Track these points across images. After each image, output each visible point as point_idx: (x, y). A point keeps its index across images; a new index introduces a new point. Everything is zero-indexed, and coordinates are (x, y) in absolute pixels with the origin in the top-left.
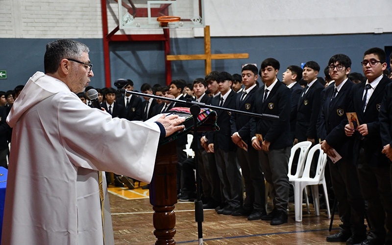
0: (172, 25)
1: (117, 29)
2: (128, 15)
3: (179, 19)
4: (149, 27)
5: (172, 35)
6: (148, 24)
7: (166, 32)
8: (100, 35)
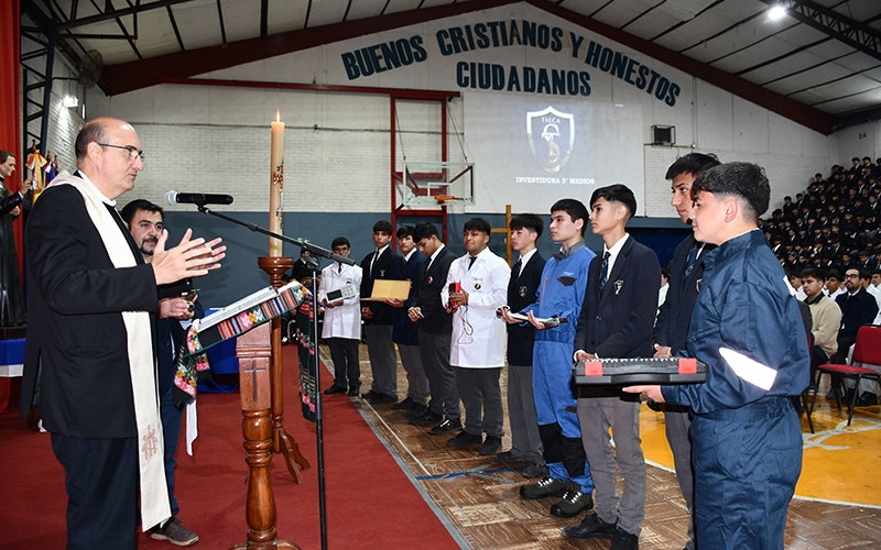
0: (448, 203)
1: (402, 206)
2: (411, 194)
3: (453, 198)
4: (427, 204)
5: (449, 211)
6: (427, 201)
7: (444, 208)
8: (389, 210)
